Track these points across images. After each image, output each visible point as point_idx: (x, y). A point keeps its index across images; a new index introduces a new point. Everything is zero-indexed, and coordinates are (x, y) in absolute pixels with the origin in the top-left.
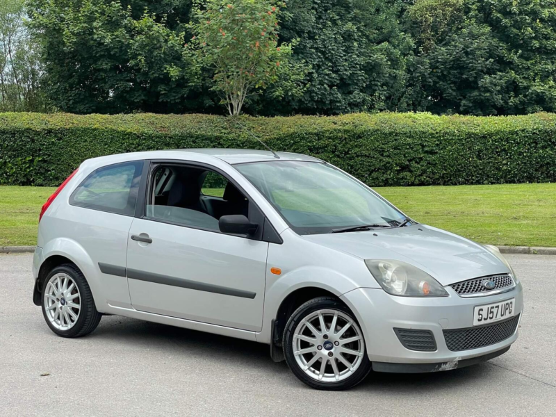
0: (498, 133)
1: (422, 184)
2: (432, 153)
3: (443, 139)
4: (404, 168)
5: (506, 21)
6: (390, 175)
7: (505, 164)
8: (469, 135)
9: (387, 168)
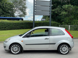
0: (17, 23)
1: (7, 30)
2: (9, 25)
3: (10, 24)
4: (5, 28)
5: (3, 8)
6: (3, 29)
7: (18, 27)
8: (14, 23)
9: (3, 28)
